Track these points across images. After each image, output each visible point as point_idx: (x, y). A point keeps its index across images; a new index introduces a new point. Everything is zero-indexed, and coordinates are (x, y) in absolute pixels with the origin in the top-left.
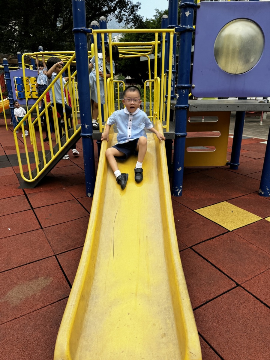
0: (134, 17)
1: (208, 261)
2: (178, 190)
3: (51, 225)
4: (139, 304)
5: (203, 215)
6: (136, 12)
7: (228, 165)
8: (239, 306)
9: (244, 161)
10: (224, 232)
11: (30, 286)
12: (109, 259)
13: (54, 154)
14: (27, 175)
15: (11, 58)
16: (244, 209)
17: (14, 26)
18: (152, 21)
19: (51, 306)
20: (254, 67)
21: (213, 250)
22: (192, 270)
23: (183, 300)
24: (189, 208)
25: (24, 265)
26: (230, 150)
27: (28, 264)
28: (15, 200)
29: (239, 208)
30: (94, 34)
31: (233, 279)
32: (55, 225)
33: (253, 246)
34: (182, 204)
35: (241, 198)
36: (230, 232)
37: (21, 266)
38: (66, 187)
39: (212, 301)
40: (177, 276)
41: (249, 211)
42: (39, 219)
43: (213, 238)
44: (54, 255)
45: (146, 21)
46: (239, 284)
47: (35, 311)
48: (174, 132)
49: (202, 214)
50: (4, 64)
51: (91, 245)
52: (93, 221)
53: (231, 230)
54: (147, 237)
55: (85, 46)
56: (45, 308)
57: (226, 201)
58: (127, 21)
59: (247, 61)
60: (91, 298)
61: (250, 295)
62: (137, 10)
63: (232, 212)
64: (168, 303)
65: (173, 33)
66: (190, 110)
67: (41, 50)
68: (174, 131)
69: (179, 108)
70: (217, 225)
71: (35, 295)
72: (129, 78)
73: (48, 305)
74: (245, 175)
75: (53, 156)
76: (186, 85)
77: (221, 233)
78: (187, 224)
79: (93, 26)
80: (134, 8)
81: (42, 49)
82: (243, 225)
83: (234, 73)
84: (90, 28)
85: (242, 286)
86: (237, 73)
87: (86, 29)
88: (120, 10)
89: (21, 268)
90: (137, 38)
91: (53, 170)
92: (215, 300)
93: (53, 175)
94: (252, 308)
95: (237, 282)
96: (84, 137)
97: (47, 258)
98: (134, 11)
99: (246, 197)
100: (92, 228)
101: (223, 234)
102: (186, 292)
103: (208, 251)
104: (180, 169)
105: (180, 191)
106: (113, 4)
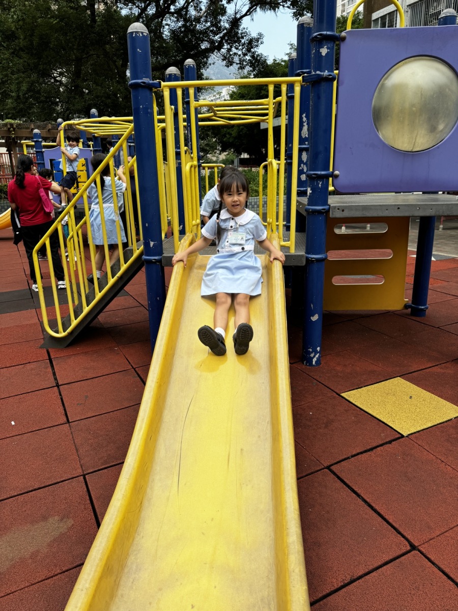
0: (253, 57)
1: (358, 495)
2: (312, 355)
3: (85, 417)
4: (215, 587)
5: (356, 404)
6: (255, 49)
7: (407, 309)
8: (413, 592)
9: (437, 301)
10: (392, 438)
11: (31, 534)
12: (170, 492)
13: (99, 290)
14: (53, 325)
15: (50, 128)
16: (433, 393)
17: (61, 77)
18: (283, 63)
19: (62, 576)
20: (445, 140)
21: (370, 474)
22: (328, 512)
23: (293, 589)
24: (332, 388)
25: (27, 492)
26: (411, 280)
27: (35, 490)
28: (32, 369)
29: (424, 391)
30: (164, 90)
31: (405, 534)
32: (92, 417)
33: (447, 466)
34: (319, 380)
35: (427, 370)
36: (403, 439)
37: (22, 494)
38: (120, 347)
39: (360, 581)
40: (288, 535)
41: (441, 397)
42: (66, 405)
43: (372, 449)
44: (82, 474)
45: (274, 63)
46: (416, 544)
47: (32, 585)
48: (304, 254)
49: (354, 402)
50: (35, 140)
51: (136, 465)
52: (143, 419)
53: (405, 434)
54: (242, 450)
55: (149, 110)
56: (52, 579)
57: (399, 376)
58: (240, 64)
59: (433, 129)
60: (126, 570)
61: (435, 570)
62: (257, 46)
63: (411, 397)
64: (269, 587)
65: (299, 85)
66: (331, 215)
67: (94, 116)
68: (305, 251)
69: (310, 212)
70: (381, 423)
71: (38, 551)
72: (245, 156)
73: (57, 575)
74: (438, 328)
75: (97, 294)
76: (323, 173)
77: (388, 440)
78: (325, 421)
79: (170, 75)
80: (252, 44)
81: (96, 114)
82: (430, 425)
83: (410, 150)
84: (158, 80)
85: (421, 549)
86: (414, 150)
87: (151, 82)
88: (229, 47)
89: (21, 498)
90: (258, 91)
91: (102, 314)
92: (366, 577)
93: (101, 324)
94: (438, 598)
95: (413, 542)
96: (149, 262)
97: (70, 479)
98: (252, 48)
99: (437, 370)
100: (141, 433)
101: (390, 442)
102: (300, 571)
103: (359, 475)
104: (315, 318)
105: (317, 356)
106: (217, 38)
